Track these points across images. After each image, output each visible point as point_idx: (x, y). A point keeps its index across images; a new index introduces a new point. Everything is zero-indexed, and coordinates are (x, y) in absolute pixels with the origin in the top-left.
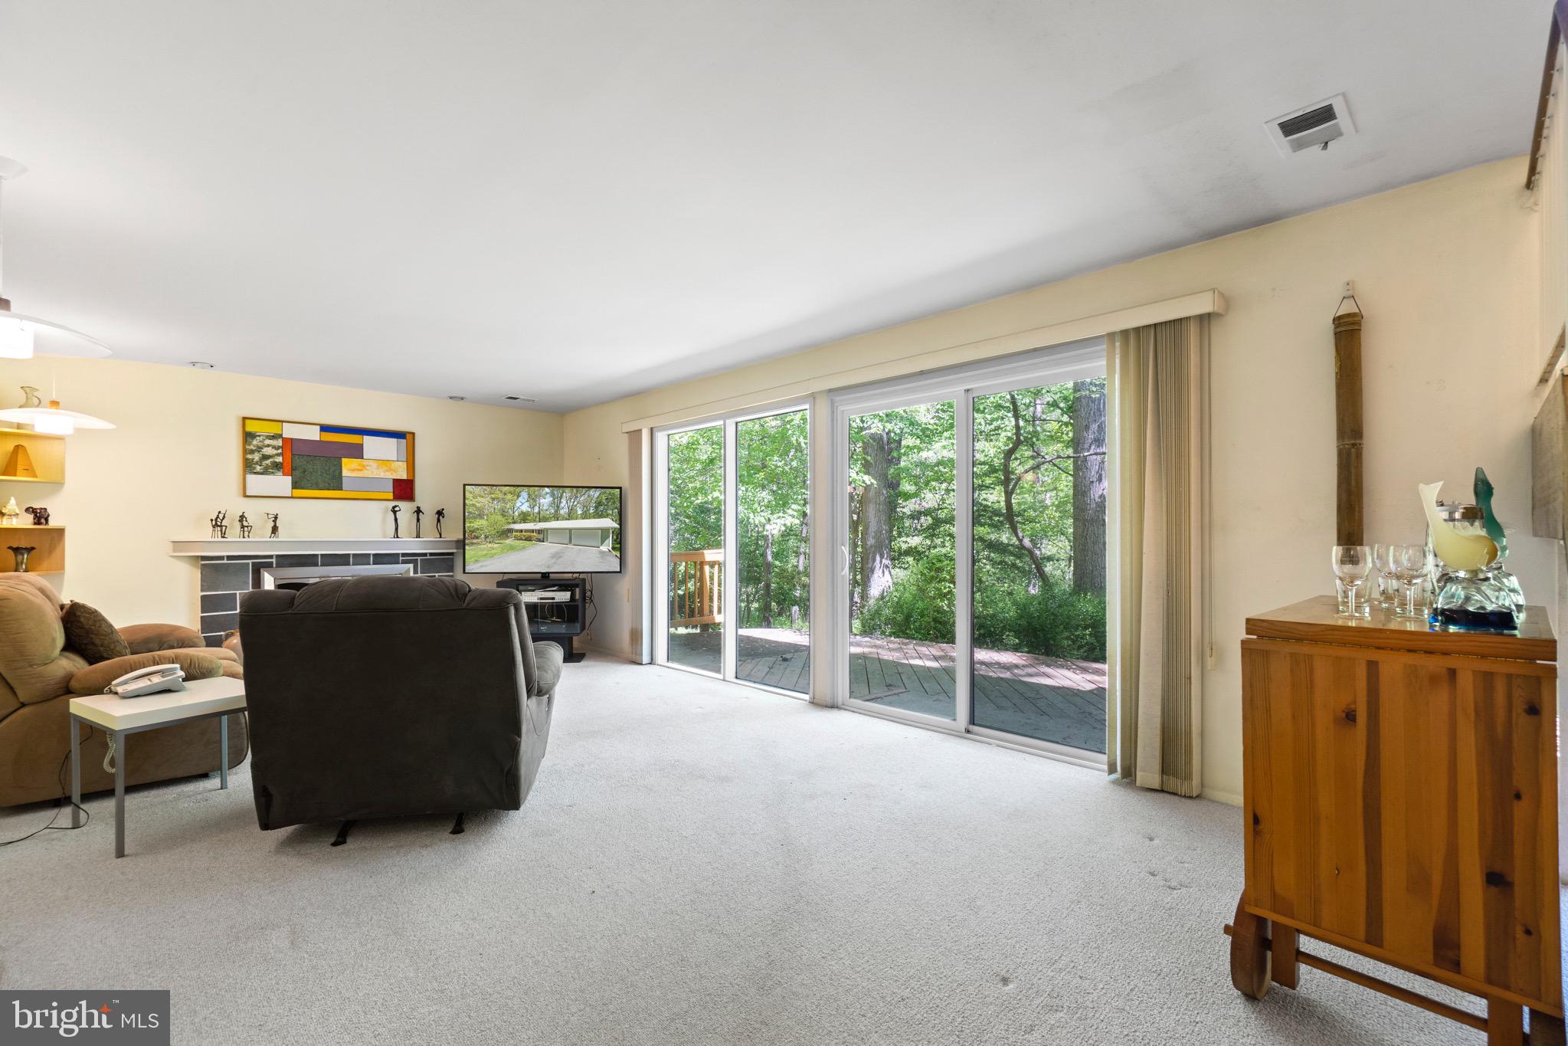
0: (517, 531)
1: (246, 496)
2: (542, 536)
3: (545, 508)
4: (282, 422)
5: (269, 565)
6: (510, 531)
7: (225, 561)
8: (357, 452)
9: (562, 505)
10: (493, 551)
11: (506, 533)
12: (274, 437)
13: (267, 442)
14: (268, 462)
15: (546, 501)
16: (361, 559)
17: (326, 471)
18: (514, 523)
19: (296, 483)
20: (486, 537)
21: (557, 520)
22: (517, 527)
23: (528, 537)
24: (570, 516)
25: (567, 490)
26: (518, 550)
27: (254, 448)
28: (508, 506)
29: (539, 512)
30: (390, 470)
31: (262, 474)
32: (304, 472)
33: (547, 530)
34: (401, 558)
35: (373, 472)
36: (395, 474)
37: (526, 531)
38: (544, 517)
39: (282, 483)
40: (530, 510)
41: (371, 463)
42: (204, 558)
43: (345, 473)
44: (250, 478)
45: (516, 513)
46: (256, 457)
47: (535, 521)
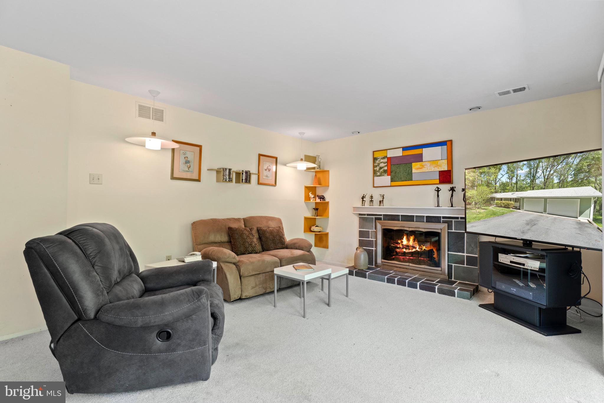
0: (498, 199)
1: (374, 187)
2: (518, 204)
3: (522, 178)
4: (387, 150)
5: (380, 219)
6: (493, 199)
7: (366, 216)
8: (419, 158)
9: (538, 175)
10: (481, 215)
11: (490, 201)
12: (384, 158)
13: (382, 161)
14: (382, 170)
15: (523, 171)
16: (420, 219)
17: (405, 171)
18: (496, 192)
19: (392, 179)
20: (476, 204)
21: (533, 189)
22: (498, 195)
23: (506, 205)
24: (546, 185)
25: (543, 160)
26: (498, 216)
27: (377, 165)
28: (491, 179)
29: (517, 182)
30: (437, 166)
31: (379, 176)
32: (396, 173)
33: (523, 198)
34: (442, 219)
35: (428, 169)
36: (440, 168)
37: (506, 199)
38: (521, 187)
39: (386, 179)
40: (508, 181)
41: (426, 163)
42: (360, 214)
43: (414, 171)
44: (376, 178)
45: (498, 184)
46: (377, 168)
47: (512, 191)
